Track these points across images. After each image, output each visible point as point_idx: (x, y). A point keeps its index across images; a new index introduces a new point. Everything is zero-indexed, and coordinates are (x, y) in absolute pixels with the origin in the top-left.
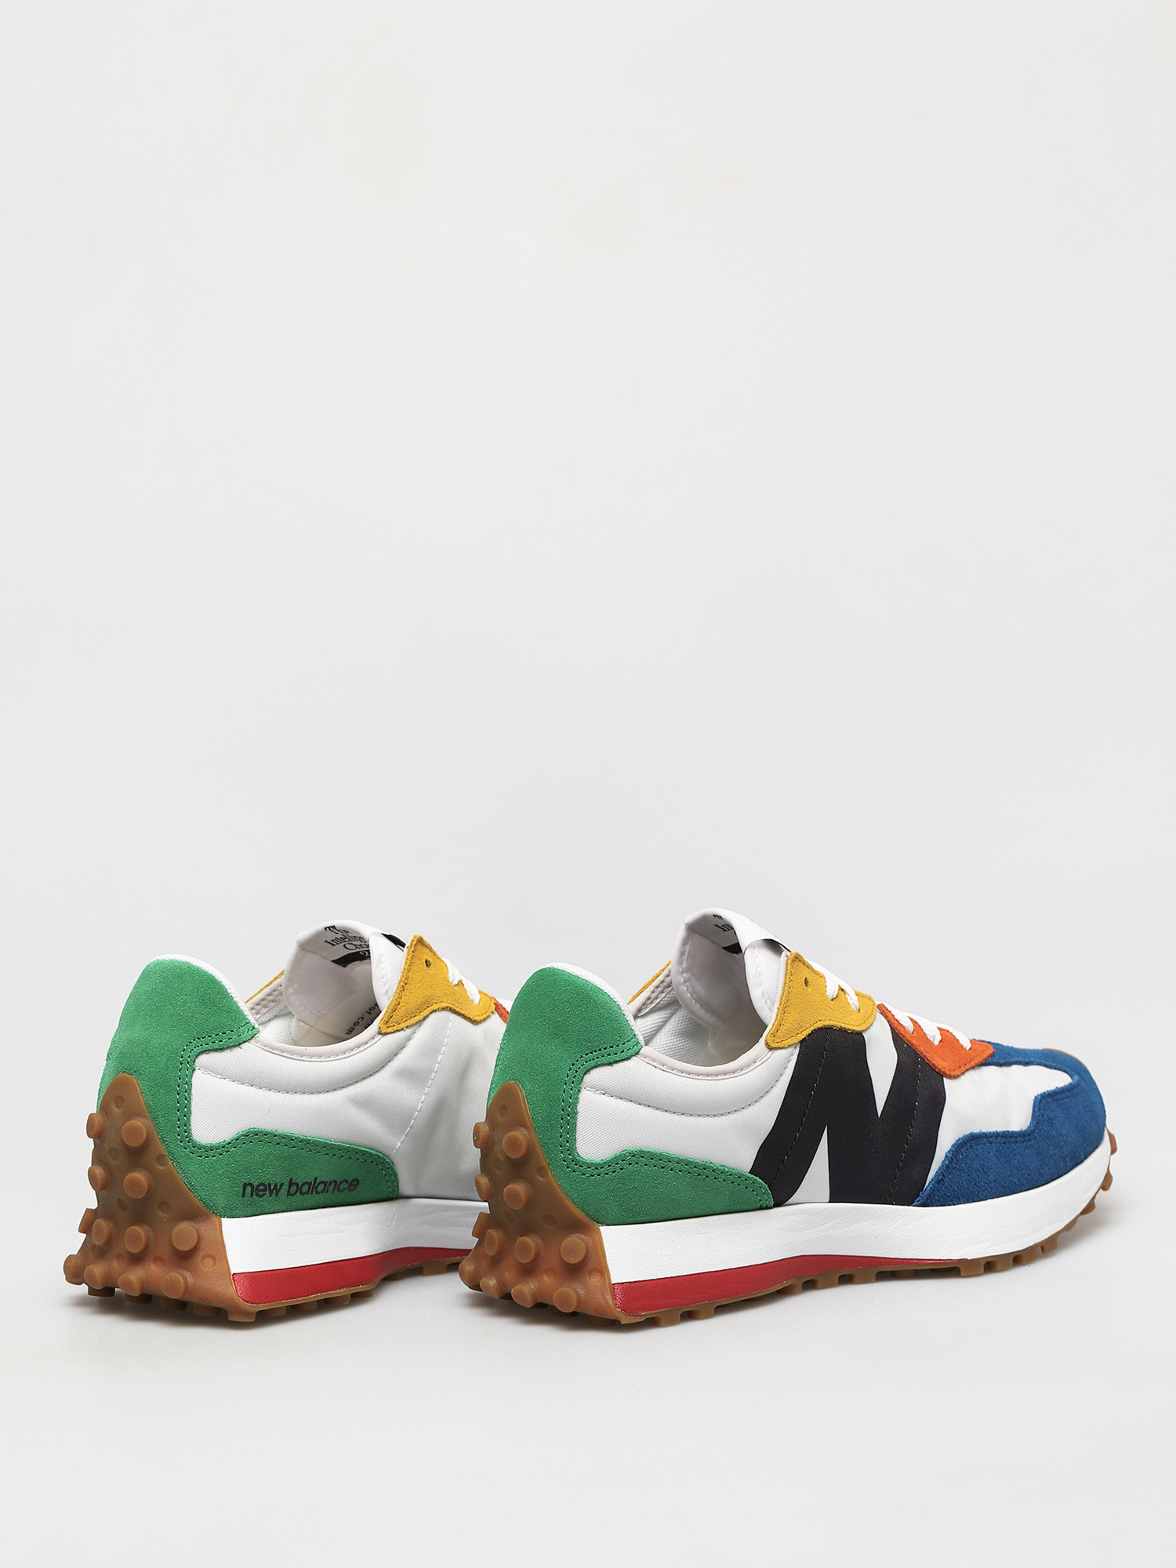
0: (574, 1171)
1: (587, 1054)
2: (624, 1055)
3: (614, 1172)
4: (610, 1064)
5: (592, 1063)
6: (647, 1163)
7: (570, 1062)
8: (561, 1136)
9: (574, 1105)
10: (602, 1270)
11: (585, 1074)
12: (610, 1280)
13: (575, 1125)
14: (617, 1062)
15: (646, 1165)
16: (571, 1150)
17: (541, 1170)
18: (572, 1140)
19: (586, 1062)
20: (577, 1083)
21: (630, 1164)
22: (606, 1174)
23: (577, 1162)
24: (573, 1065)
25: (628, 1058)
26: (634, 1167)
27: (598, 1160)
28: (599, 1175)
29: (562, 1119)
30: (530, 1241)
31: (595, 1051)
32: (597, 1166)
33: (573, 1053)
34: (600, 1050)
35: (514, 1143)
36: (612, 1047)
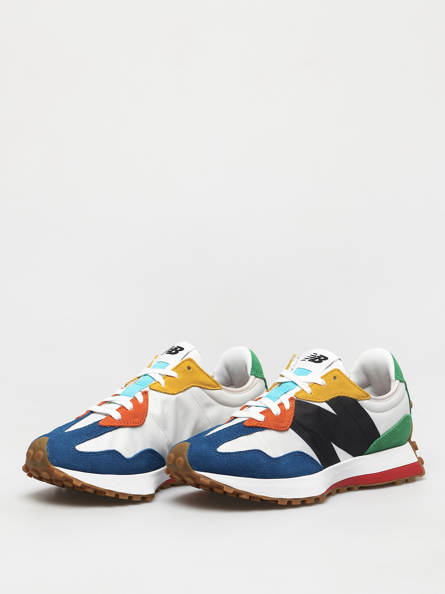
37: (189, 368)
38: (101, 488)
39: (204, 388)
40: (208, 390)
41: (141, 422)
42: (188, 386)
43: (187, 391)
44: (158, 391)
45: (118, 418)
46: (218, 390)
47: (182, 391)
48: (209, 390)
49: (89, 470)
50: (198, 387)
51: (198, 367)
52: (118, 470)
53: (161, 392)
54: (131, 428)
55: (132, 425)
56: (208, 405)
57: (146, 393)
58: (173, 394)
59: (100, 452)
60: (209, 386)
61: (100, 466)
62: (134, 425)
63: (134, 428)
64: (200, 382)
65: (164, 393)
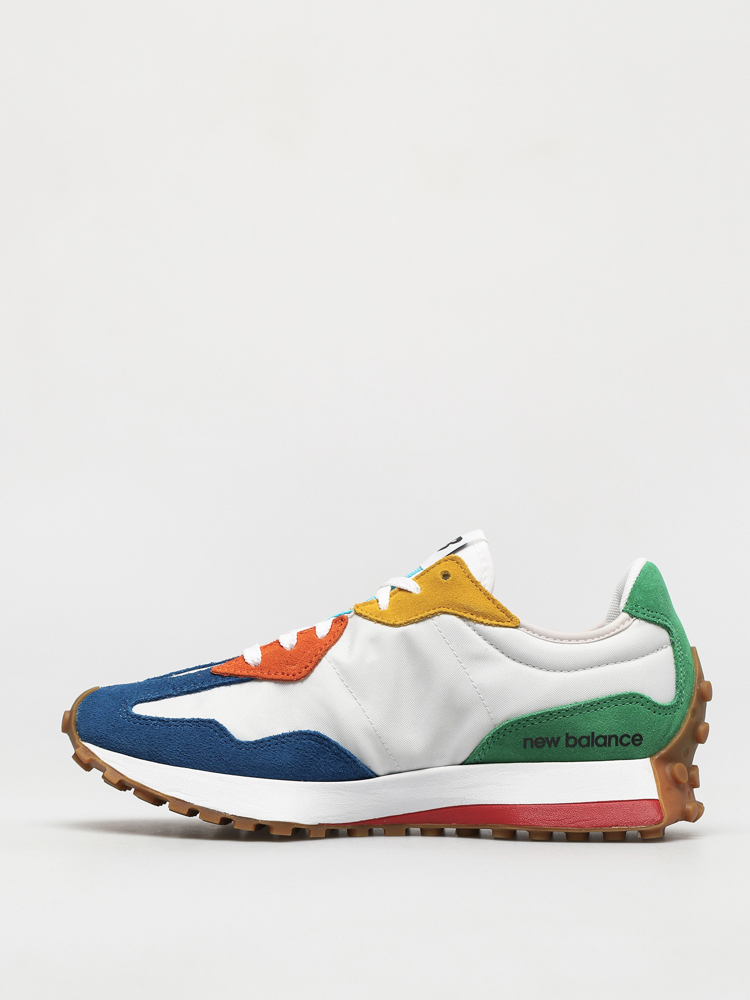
37: (446, 576)
38: (159, 792)
39: (470, 619)
40: (478, 625)
41: (299, 673)
42: (432, 612)
43: (429, 621)
44: (365, 617)
45: (253, 661)
46: (507, 627)
47: (414, 620)
48: (482, 625)
49: (145, 755)
50: (455, 615)
51: (469, 576)
52: (211, 761)
53: (371, 620)
54: (275, 683)
55: (281, 676)
56: (479, 658)
57: (342, 620)
58: (393, 625)
59: (175, 720)
60: (485, 616)
61: (166, 746)
62: (285, 677)
63: (282, 684)
64: (462, 606)
65: (376, 621)
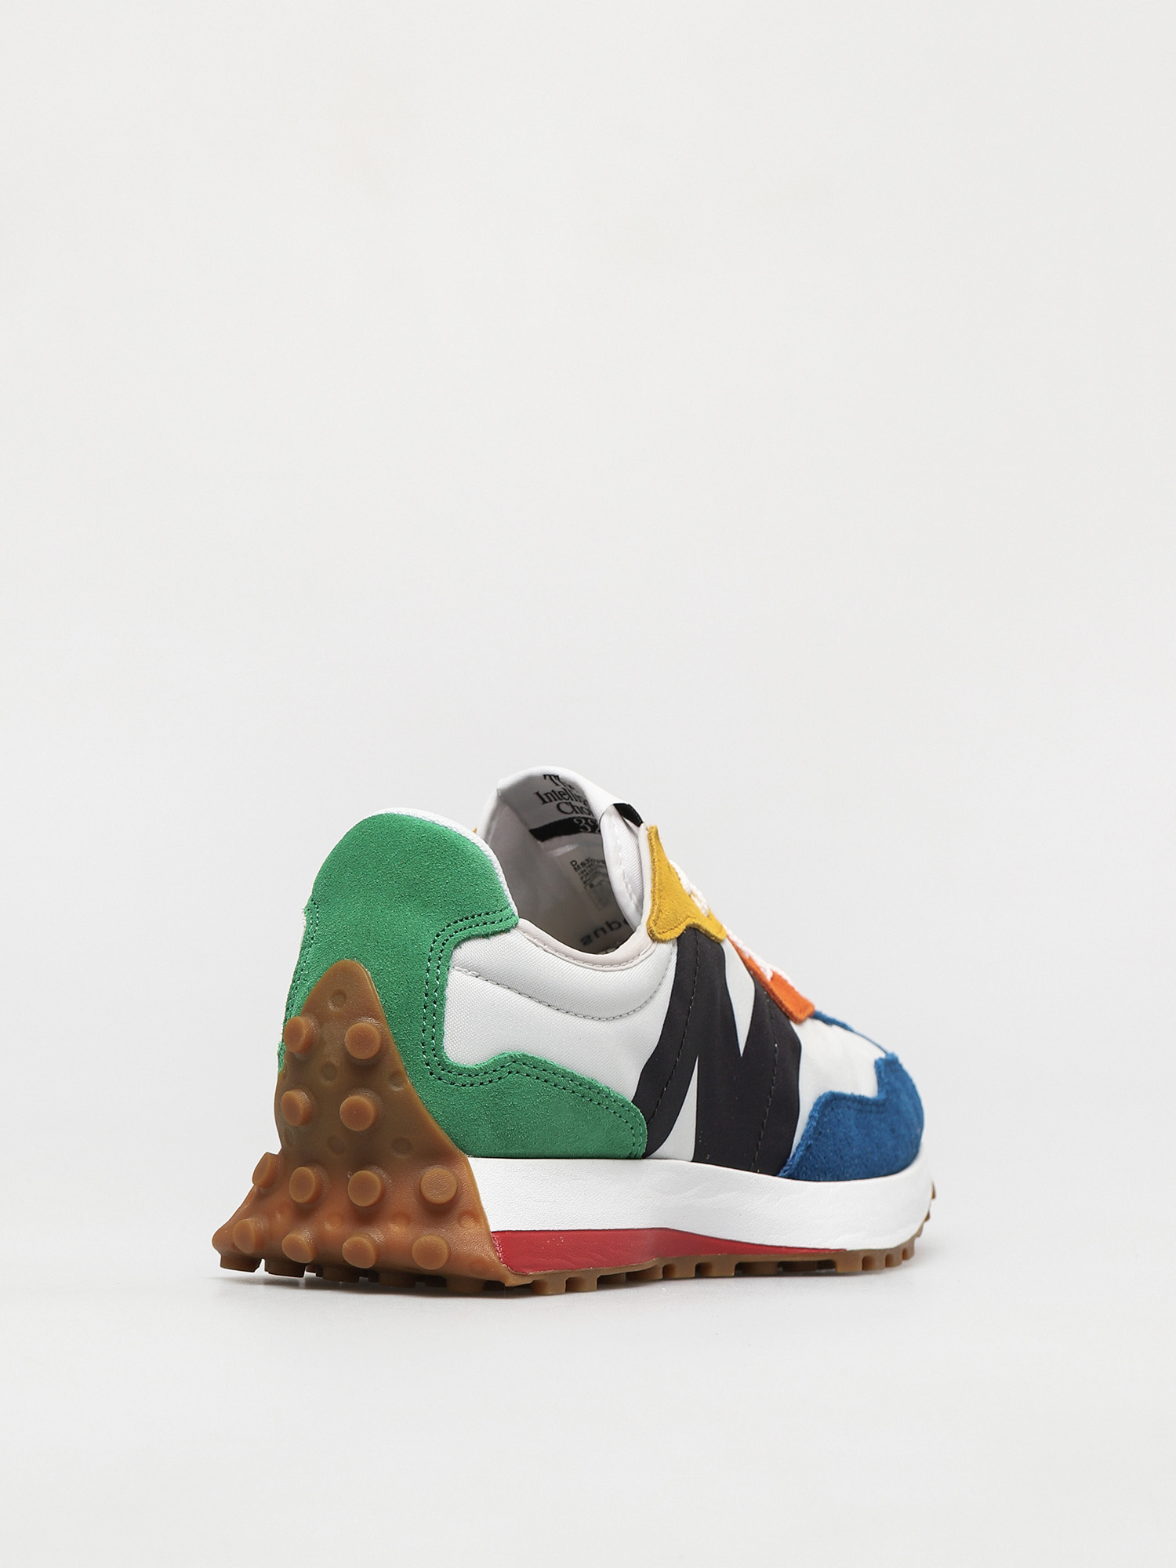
0: (440, 1079)
1: (456, 922)
2: (503, 925)
3: (490, 1082)
4: (486, 936)
5: (465, 933)
6: (530, 1072)
7: (434, 931)
8: (423, 1031)
9: (441, 989)
10: (476, 1214)
11: (455, 947)
12: (487, 1226)
13: (442, 1015)
14: (495, 934)
15: (528, 1075)
16: (437, 1050)
17: (396, 1076)
18: (438, 1037)
19: (456, 932)
20: (443, 960)
21: (510, 1073)
22: (481, 1084)
23: (444, 1065)
24: (438, 936)
25: (507, 931)
26: (514, 1077)
27: (470, 1065)
28: (472, 1085)
29: (425, 1008)
30: (372, 1175)
31: (467, 919)
32: (471, 1073)
33: (438, 921)
34: (473, 917)
35: (363, 1038)
36: (488, 914)
